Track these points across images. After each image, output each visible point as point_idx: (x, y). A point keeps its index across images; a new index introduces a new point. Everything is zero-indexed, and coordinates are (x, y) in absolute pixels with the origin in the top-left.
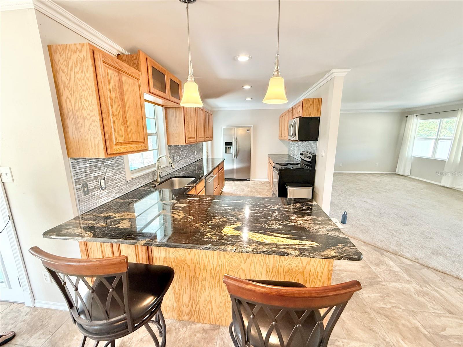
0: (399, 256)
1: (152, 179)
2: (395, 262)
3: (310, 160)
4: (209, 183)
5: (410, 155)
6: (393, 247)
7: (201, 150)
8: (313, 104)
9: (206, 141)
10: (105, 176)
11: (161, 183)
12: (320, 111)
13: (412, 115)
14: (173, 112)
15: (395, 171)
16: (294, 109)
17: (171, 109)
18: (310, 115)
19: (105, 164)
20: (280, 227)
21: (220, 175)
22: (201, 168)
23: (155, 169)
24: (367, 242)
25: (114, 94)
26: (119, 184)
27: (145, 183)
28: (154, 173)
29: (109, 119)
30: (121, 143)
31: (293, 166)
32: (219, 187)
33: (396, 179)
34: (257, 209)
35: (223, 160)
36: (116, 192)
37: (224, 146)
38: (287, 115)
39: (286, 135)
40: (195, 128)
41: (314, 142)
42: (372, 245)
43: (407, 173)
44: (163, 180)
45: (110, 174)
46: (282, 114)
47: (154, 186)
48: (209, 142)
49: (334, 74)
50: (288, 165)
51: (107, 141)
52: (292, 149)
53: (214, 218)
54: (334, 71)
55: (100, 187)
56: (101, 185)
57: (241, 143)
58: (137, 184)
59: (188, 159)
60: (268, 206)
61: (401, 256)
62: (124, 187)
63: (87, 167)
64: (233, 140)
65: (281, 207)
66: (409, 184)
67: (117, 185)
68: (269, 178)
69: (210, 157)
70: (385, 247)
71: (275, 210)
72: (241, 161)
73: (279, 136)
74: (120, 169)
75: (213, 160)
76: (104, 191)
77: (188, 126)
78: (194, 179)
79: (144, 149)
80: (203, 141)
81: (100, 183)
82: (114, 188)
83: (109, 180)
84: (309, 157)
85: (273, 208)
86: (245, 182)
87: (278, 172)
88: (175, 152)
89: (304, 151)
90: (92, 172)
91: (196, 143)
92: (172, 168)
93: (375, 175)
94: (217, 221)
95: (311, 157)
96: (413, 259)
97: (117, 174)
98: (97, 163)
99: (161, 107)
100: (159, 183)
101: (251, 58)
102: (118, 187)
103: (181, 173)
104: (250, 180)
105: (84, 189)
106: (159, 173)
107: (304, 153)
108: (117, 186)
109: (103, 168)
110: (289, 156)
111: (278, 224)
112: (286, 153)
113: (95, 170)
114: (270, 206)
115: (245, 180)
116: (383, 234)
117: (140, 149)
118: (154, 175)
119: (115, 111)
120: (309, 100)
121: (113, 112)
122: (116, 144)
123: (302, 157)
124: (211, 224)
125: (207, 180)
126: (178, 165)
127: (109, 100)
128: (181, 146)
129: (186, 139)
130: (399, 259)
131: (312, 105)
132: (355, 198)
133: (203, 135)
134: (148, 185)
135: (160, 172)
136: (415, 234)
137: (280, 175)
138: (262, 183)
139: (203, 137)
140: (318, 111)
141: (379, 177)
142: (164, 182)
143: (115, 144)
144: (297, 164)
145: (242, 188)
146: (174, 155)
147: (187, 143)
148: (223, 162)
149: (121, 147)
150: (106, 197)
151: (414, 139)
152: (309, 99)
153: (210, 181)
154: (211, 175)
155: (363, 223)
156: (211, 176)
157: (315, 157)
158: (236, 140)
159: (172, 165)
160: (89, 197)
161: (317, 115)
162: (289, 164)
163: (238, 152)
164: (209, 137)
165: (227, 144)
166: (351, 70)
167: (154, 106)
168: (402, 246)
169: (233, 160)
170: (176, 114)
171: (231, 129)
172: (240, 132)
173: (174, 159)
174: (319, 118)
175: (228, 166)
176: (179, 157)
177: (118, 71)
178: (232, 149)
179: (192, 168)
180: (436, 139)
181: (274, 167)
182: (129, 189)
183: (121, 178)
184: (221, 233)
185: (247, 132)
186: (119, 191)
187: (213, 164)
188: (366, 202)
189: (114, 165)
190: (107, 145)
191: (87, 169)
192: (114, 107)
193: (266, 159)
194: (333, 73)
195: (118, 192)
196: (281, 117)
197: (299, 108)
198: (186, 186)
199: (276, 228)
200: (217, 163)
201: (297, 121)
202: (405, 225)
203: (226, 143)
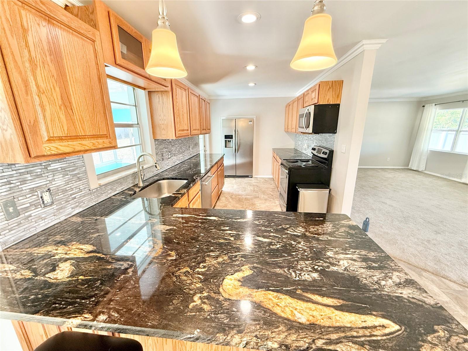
0: (442, 277)
1: (132, 183)
2: (439, 287)
3: (326, 156)
4: (206, 185)
5: (426, 150)
6: (431, 265)
7: (197, 144)
8: (332, 88)
9: (202, 134)
10: (50, 187)
11: (144, 188)
12: (340, 96)
13: (431, 104)
14: (159, 97)
15: (408, 166)
16: (306, 95)
17: (156, 94)
18: (328, 101)
19: (48, 168)
20: (315, 275)
21: (219, 173)
22: (198, 164)
23: (136, 170)
24: (398, 258)
25: (38, 57)
26: (77, 195)
27: (122, 189)
28: (134, 175)
29: (29, 97)
30: (61, 139)
31: (304, 163)
32: (218, 187)
33: (411, 174)
34: (272, 234)
35: (222, 155)
36: (73, 206)
37: (224, 139)
38: (296, 104)
39: (294, 126)
40: (189, 117)
41: (331, 134)
42: (405, 262)
43: (422, 168)
44: (147, 184)
45: (59, 181)
46: (289, 103)
47: (133, 193)
48: (207, 135)
49: (365, 46)
50: (297, 162)
51: (27, 135)
52: (300, 143)
53: (209, 256)
54: (364, 42)
55: (42, 202)
56: (43, 200)
57: (243, 137)
58: (109, 192)
59: (181, 155)
60: (287, 229)
61: (444, 278)
62: (86, 198)
63: (11, 176)
64: (234, 133)
65: (306, 231)
66: (427, 181)
67: (73, 196)
68: (273, 174)
69: (208, 152)
70: (422, 265)
71: (298, 236)
72: (243, 155)
73: (285, 129)
74: (79, 174)
75: (211, 155)
76: (51, 208)
77: (179, 115)
78: (187, 181)
79: (109, 146)
80: (199, 134)
81: (41, 197)
82: (69, 201)
83: (59, 191)
84: (325, 153)
85: (295, 233)
86: (246, 179)
87: (287, 171)
88: (164, 147)
89: (316, 145)
90: (24, 182)
91: (190, 136)
92: (157, 169)
93: (387, 170)
94: (214, 262)
95: (327, 153)
96: (460, 282)
97: (73, 182)
98: (32, 169)
99: (143, 91)
100: (140, 189)
101: (259, 18)
102: (75, 200)
103: (172, 173)
104: (252, 177)
105: (9, 210)
106: (141, 175)
107: (317, 148)
108: (75, 198)
109: (47, 174)
110: (296, 150)
111: (310, 269)
112: (293, 147)
113: (30, 178)
114: (289, 227)
115: (247, 176)
116: (414, 246)
117: (100, 146)
118: (135, 178)
119: (42, 85)
120: (327, 83)
121: (38, 87)
122: (51, 140)
123: (315, 152)
124: (203, 270)
125: (203, 182)
126: (169, 163)
127: (27, 65)
128: (172, 140)
129: (176, 132)
130: (443, 282)
131: (331, 90)
132: (371, 198)
133: (198, 127)
134: (126, 191)
135: (143, 174)
136: (453, 246)
137: (290, 174)
138: (266, 181)
139: (198, 130)
140: (338, 96)
141: (391, 172)
142: (147, 186)
143: (47, 140)
144: (308, 161)
145: (244, 186)
146: (164, 151)
147: (177, 136)
148: (222, 158)
149: (61, 144)
150: (54, 216)
151: (432, 131)
152: (327, 81)
153: (207, 183)
154: (209, 174)
155: (387, 231)
156: (208, 176)
157: (332, 152)
158: (237, 133)
159: (157, 165)
160: (20, 220)
161: (337, 101)
162: (299, 161)
163: (239, 146)
164: (206, 130)
165: (227, 137)
166: (386, 42)
167: (134, 89)
168: (442, 263)
169: (233, 155)
170: (163, 99)
171: (231, 120)
172: (241, 124)
173: (162, 156)
174: (339, 105)
175: (228, 162)
176: (169, 154)
177: (47, 18)
178: (233, 143)
179: (186, 166)
180: (457, 131)
181: (281, 164)
182: (96, 200)
183: (81, 186)
184: (219, 293)
185: (249, 123)
186: (77, 204)
187: (211, 161)
188: (384, 203)
189: (67, 169)
190: (28, 141)
191: (13, 179)
192: (39, 78)
193: (270, 154)
194: (363, 45)
195: (77, 206)
196: (288, 105)
197: (314, 94)
198: (174, 194)
199: (310, 279)
200: (215, 160)
201: (312, 109)
202: (437, 233)
203: (225, 135)
